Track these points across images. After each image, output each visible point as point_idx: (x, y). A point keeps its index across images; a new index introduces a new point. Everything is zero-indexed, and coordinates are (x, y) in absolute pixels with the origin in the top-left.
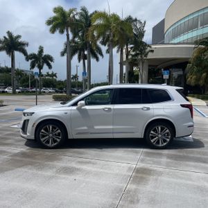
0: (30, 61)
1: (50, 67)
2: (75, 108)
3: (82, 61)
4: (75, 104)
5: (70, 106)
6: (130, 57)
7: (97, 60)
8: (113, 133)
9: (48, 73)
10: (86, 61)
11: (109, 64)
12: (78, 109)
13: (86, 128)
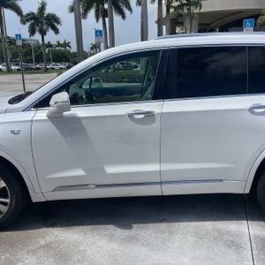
0: (28, 24)
1: (57, 31)
2: (42, 114)
3: (101, 20)
4: (43, 103)
5: (27, 109)
6: (172, 10)
7: (124, 17)
8: (161, 183)
9: (58, 42)
10: (107, 19)
11: (142, 18)
12: (51, 117)
13: (80, 172)
